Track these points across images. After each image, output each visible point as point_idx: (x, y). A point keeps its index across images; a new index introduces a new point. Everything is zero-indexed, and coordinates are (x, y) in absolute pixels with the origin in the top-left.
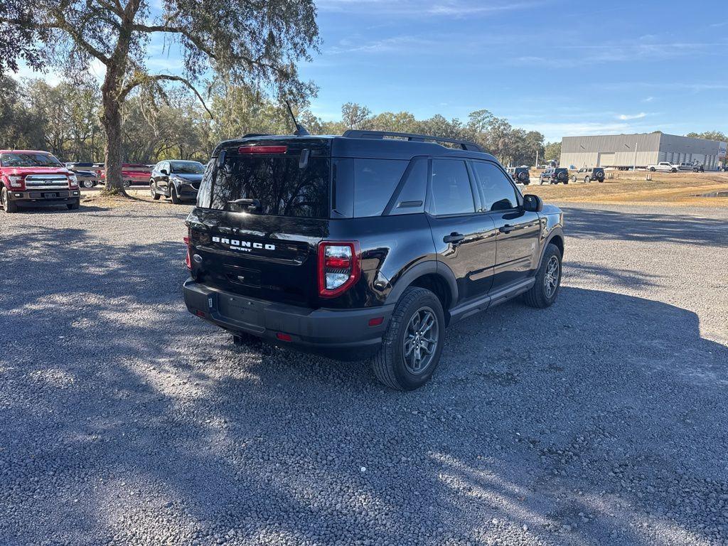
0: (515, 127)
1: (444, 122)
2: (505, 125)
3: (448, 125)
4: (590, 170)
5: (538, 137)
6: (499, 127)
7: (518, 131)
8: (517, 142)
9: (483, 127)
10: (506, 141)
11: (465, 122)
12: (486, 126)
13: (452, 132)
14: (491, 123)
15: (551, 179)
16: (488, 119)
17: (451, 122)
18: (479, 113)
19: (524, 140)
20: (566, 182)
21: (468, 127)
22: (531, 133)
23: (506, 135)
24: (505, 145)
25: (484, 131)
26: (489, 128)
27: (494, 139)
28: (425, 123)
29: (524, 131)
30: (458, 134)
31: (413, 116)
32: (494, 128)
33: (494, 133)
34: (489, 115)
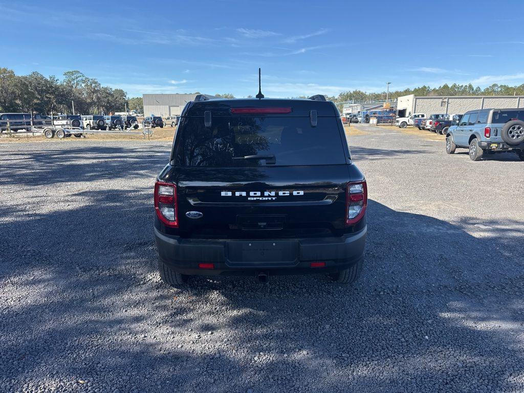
0: (103, 85)
1: (42, 78)
2: (96, 83)
3: (46, 80)
4: (174, 118)
5: (122, 93)
6: (91, 85)
7: (106, 89)
8: (107, 96)
9: (78, 84)
10: (99, 95)
11: (61, 80)
12: (80, 83)
13: (51, 87)
14: (84, 82)
15: (151, 124)
16: (81, 78)
17: (49, 79)
18: (72, 73)
19: (112, 96)
20: (162, 127)
21: (65, 84)
22: (116, 90)
23: (98, 91)
24: (98, 98)
25: (79, 87)
26: (83, 85)
27: (89, 94)
28: (25, 78)
29: (111, 89)
30: (57, 88)
31: (12, 72)
32: (87, 85)
33: (87, 89)
34: (81, 75)
